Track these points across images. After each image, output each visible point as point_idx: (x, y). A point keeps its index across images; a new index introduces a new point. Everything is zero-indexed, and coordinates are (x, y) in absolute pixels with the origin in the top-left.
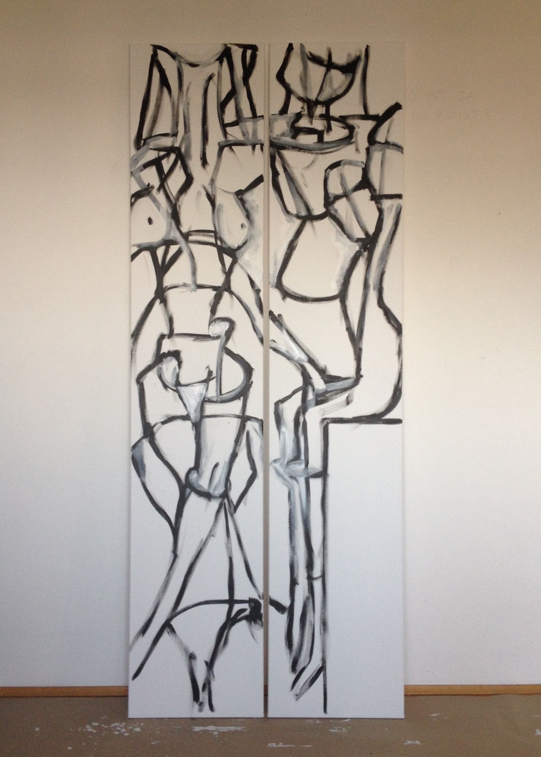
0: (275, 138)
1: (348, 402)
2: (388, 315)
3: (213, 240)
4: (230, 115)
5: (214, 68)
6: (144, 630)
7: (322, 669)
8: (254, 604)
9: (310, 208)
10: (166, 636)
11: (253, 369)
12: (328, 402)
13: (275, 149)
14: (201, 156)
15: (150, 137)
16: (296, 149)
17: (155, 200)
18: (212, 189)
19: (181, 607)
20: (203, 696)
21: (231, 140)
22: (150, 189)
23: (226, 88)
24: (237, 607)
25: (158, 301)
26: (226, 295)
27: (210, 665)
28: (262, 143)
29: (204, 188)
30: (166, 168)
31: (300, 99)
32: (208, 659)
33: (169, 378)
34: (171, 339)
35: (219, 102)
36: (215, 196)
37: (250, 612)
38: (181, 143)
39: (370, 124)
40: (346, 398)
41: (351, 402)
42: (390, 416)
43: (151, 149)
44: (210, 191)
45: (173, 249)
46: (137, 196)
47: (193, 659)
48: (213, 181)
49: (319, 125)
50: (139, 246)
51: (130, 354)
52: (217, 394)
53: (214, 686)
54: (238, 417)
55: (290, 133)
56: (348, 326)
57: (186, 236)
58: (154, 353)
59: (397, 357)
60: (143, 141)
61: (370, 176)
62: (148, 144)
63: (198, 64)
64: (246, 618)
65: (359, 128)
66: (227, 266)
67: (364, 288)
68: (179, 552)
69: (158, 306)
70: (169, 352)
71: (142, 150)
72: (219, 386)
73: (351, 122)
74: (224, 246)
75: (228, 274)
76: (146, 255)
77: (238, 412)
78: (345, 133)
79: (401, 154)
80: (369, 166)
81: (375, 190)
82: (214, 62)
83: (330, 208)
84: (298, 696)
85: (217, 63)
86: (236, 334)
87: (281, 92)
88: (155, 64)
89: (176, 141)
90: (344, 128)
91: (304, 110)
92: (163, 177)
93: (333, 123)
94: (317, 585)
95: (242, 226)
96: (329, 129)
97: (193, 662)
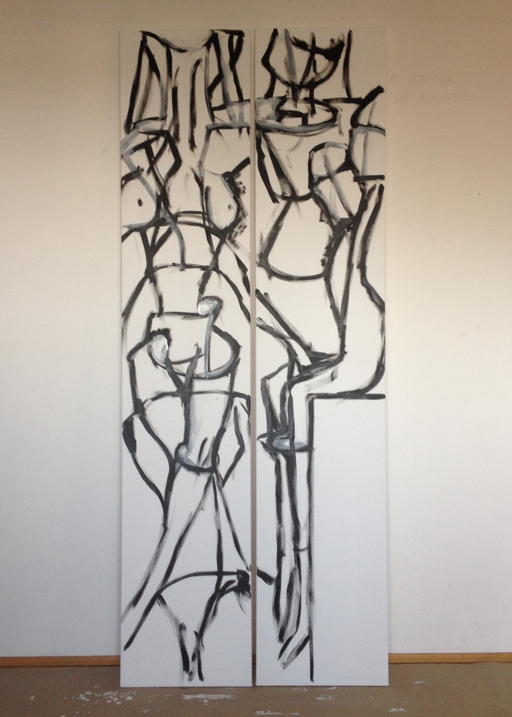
0: (261, 122)
1: (333, 378)
2: (371, 292)
3: (201, 221)
4: (217, 100)
5: (202, 54)
6: (135, 602)
7: (309, 638)
8: (243, 576)
9: (295, 189)
10: (156, 607)
11: (240, 346)
12: (313, 377)
13: (261, 132)
14: (189, 138)
15: (140, 121)
16: (281, 132)
17: (144, 182)
18: (200, 171)
19: (171, 578)
20: (194, 666)
21: (219, 124)
22: (140, 172)
23: (214, 73)
24: (226, 579)
25: (148, 281)
26: (214, 274)
27: (199, 635)
28: (249, 126)
29: (193, 170)
30: (155, 151)
31: (285, 83)
32: (198, 630)
33: (159, 356)
34: (160, 318)
35: (207, 87)
36: (203, 178)
37: (239, 584)
38: (170, 127)
39: (352, 108)
40: (330, 374)
41: (335, 378)
42: (373, 391)
43: (140, 132)
44: (198, 173)
45: (163, 230)
46: (127, 178)
47: (182, 629)
48: (201, 163)
49: (303, 108)
50: (129, 227)
51: (121, 332)
52: (206, 371)
53: (204, 656)
54: (226, 393)
55: (275, 117)
56: (332, 304)
57: (175, 217)
58: (144, 331)
59: (380, 334)
60: (132, 125)
61: (353, 158)
62: (138, 128)
63: (186, 49)
64: (235, 589)
65: (342, 111)
66: (215, 246)
67: (347, 267)
68: (169, 525)
69: (148, 286)
70: (159, 330)
71: (132, 133)
72: (207, 363)
73: (335, 105)
74: (212, 226)
75: (216, 254)
76: (136, 236)
77: (226, 388)
78: (328, 116)
79: (383, 136)
80: (352, 147)
81: (358, 172)
82: (202, 48)
83: (314, 189)
84: (285, 665)
85: (205, 48)
86: (223, 313)
87: (267, 76)
88: (144, 50)
89: (165, 124)
90: (328, 111)
91: (288, 94)
92: (153, 160)
93: (316, 106)
94: (304, 556)
95: (229, 207)
96: (313, 112)
97: (183, 632)
